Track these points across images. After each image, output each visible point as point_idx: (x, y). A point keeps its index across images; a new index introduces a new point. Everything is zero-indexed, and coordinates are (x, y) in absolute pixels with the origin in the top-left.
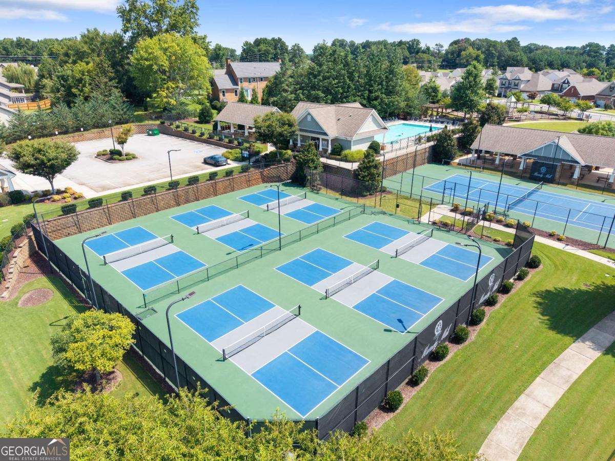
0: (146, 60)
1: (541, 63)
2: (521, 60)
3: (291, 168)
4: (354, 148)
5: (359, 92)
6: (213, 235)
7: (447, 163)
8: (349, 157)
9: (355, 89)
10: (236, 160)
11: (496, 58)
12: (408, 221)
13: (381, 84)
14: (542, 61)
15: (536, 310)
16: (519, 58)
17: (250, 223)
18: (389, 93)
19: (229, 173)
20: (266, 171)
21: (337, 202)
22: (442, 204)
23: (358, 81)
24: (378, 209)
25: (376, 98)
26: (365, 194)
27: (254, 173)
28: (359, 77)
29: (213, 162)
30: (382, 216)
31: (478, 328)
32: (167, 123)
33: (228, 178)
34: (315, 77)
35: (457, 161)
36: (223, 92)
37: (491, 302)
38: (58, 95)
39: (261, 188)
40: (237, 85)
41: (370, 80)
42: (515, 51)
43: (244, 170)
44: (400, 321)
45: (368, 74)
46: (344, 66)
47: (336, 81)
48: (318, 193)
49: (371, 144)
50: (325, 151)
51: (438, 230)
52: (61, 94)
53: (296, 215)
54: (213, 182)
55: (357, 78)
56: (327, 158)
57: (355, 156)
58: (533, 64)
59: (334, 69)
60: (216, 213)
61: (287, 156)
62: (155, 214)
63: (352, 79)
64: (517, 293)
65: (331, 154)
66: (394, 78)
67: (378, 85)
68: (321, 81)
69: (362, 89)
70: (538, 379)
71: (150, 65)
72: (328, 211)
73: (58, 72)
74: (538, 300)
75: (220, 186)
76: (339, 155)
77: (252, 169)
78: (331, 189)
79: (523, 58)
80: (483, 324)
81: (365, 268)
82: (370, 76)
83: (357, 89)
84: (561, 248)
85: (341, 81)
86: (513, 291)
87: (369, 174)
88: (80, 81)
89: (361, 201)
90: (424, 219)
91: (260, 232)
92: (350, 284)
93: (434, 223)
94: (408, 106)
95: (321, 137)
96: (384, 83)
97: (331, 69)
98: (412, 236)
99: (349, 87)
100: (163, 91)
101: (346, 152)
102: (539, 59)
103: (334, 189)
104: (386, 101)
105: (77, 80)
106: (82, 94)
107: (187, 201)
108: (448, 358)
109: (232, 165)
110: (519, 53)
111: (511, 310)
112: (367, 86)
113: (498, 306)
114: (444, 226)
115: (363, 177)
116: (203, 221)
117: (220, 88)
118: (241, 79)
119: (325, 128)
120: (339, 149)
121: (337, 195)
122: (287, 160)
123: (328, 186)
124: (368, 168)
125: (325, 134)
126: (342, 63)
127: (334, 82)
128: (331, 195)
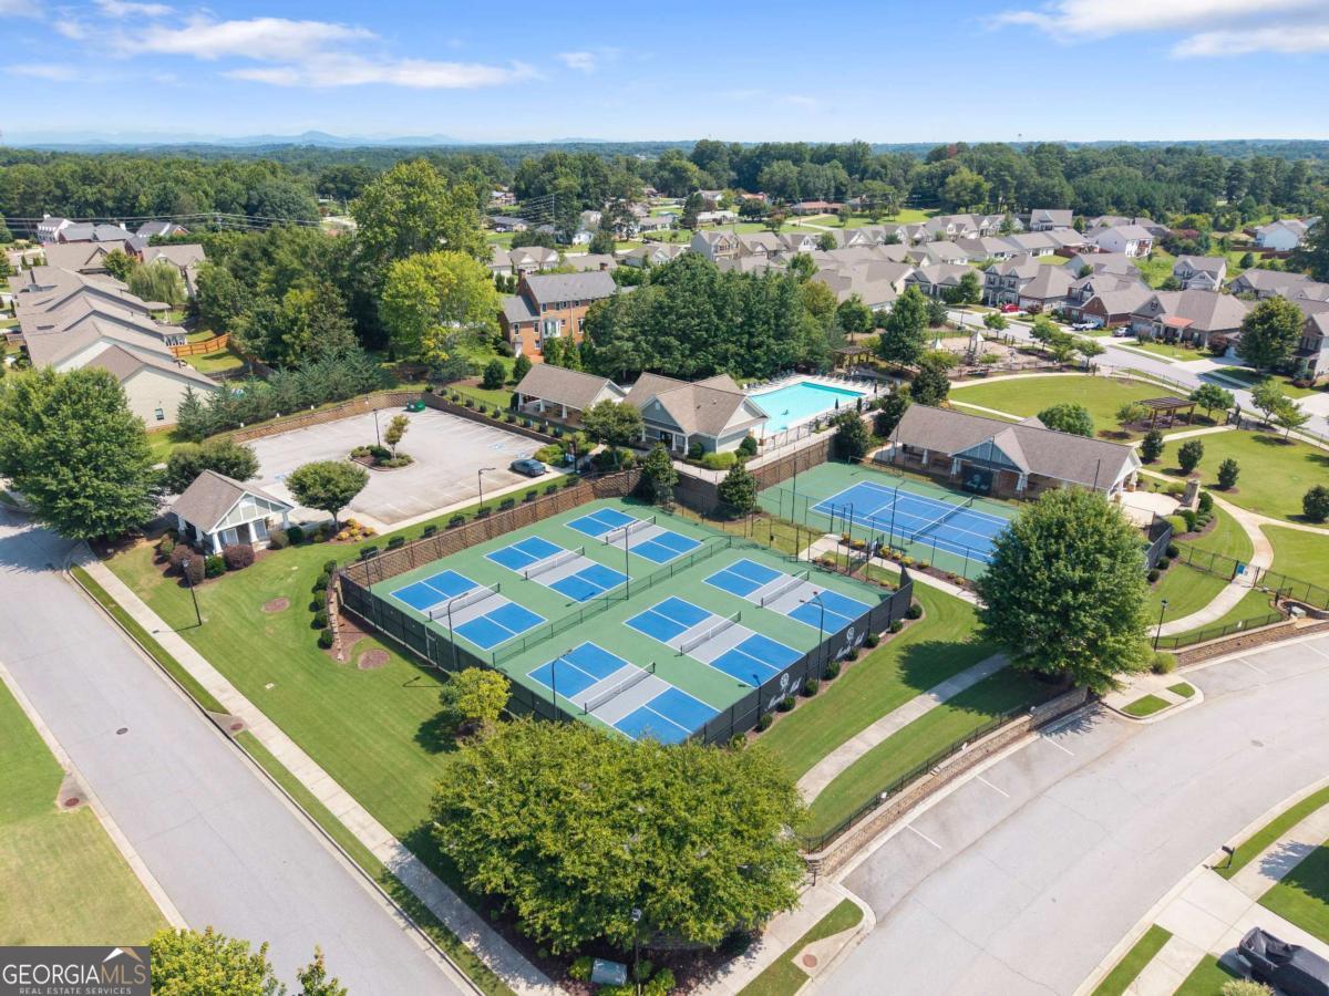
0: (406, 297)
1: (1099, 199)
2: (1061, 194)
3: (634, 477)
4: (721, 450)
5: (734, 335)
6: (545, 581)
7: (855, 462)
8: (713, 464)
9: (727, 332)
10: (556, 464)
11: (1013, 191)
12: (784, 558)
13: (767, 322)
14: (1101, 196)
15: (897, 664)
16: (1056, 190)
17: (587, 563)
18: (781, 335)
19: (551, 489)
20: (600, 482)
21: (697, 530)
22: (831, 532)
23: (731, 320)
24: (749, 540)
25: (760, 345)
26: (733, 517)
27: (584, 485)
28: (732, 313)
29: (526, 471)
30: (754, 551)
31: (831, 683)
32: (437, 391)
33: (550, 497)
34: (665, 315)
35: (872, 455)
36: (516, 327)
37: (851, 657)
38: (258, 342)
39: (594, 508)
40: (538, 314)
41: (750, 317)
42: (1050, 176)
43: (570, 484)
44: (755, 677)
45: (747, 310)
46: (709, 297)
47: (697, 321)
48: (670, 515)
49: (744, 441)
50: (681, 450)
51: (819, 570)
52: (262, 341)
53: (645, 549)
54: (532, 503)
55: (730, 315)
56: (684, 461)
57: (720, 462)
58: (1084, 201)
59: (693, 302)
60: (542, 549)
61: (627, 460)
62: (464, 551)
63: (721, 316)
64: (884, 648)
65: (689, 456)
66: (788, 314)
67: (763, 324)
68: (674, 322)
69: (738, 331)
70: (873, 726)
71: (412, 306)
72: (684, 544)
73: (258, 306)
74: (903, 654)
75: (541, 508)
76: (700, 459)
77: (581, 480)
78: (689, 508)
79: (1065, 190)
80: (837, 680)
81: (726, 620)
82: (751, 312)
83: (730, 331)
84: (955, 594)
85: (705, 320)
86: (880, 645)
87: (738, 492)
88: (294, 322)
89: (729, 527)
90: (803, 555)
91: (601, 575)
92: (706, 639)
93: (814, 562)
94: (811, 352)
95: (674, 433)
96: (772, 321)
97: (690, 303)
98: (785, 580)
99: (717, 329)
100: (429, 340)
101: (709, 455)
102: (1096, 192)
103: (693, 507)
104: (776, 348)
105: (289, 321)
106: (297, 342)
107: (501, 532)
108: (795, 709)
109: (552, 474)
110: (1056, 181)
111: (871, 665)
112: (746, 327)
113: (859, 661)
114: (824, 566)
115: (731, 495)
116: (526, 561)
117: (510, 322)
118: (544, 305)
119: (680, 422)
120: (699, 451)
121: (696, 517)
122: (628, 467)
123: (683, 502)
124: (736, 484)
125: (680, 430)
126: (705, 291)
127: (693, 323)
128: (689, 517)
